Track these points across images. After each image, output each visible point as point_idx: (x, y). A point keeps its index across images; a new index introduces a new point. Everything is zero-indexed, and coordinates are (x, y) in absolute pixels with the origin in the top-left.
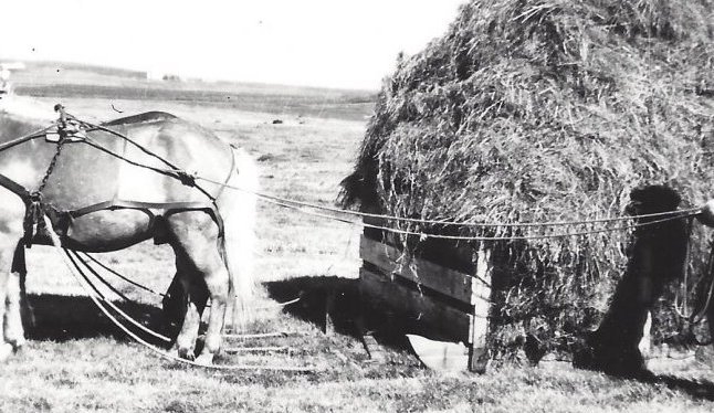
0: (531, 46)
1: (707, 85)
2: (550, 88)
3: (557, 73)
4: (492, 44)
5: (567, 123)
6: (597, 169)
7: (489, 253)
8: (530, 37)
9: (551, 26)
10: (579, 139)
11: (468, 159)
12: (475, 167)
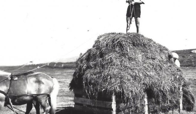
0: (117, 49)
1: (154, 57)
2: (123, 58)
3: (124, 55)
4: (108, 49)
5: (128, 66)
6: (136, 75)
7: (115, 96)
8: (117, 47)
9: (121, 45)
10: (131, 69)
11: (107, 76)
12: (109, 77)
